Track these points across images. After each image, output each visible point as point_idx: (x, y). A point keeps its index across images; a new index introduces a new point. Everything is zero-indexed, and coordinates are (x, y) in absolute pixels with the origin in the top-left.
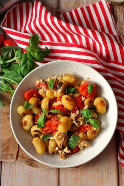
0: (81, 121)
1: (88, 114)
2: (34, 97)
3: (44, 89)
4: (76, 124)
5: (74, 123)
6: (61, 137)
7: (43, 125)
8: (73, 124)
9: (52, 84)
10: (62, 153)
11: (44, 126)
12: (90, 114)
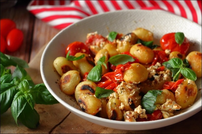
0: (164, 74)
1: (177, 63)
2: (82, 52)
3: (100, 43)
4: (156, 77)
5: (153, 76)
6: (130, 87)
7: (97, 80)
8: (151, 77)
9: (114, 35)
10: (130, 113)
11: (100, 80)
12: (180, 62)
